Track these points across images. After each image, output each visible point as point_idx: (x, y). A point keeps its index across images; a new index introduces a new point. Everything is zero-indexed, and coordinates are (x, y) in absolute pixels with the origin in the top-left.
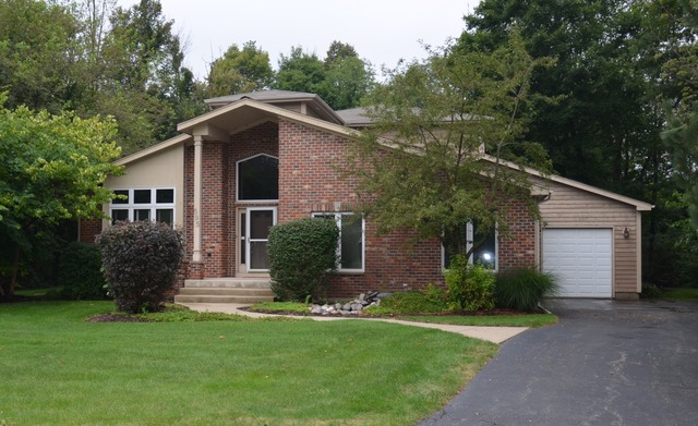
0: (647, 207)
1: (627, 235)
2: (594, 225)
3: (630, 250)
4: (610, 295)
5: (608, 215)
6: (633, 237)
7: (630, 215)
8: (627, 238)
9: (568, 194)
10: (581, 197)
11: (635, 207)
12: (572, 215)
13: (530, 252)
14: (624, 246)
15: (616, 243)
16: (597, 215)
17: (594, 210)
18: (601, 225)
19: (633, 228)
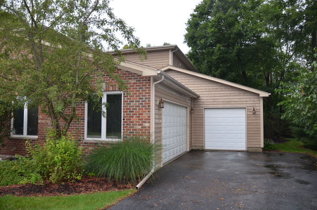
0: (266, 95)
1: (254, 112)
2: (234, 106)
3: (256, 121)
4: (244, 149)
5: (243, 100)
6: (258, 113)
7: (256, 100)
8: (254, 113)
9: (219, 87)
10: (227, 90)
11: (258, 95)
12: (221, 100)
13: (147, 125)
14: (252, 118)
15: (248, 117)
16: (236, 100)
17: (234, 97)
18: (238, 106)
19: (258, 108)
